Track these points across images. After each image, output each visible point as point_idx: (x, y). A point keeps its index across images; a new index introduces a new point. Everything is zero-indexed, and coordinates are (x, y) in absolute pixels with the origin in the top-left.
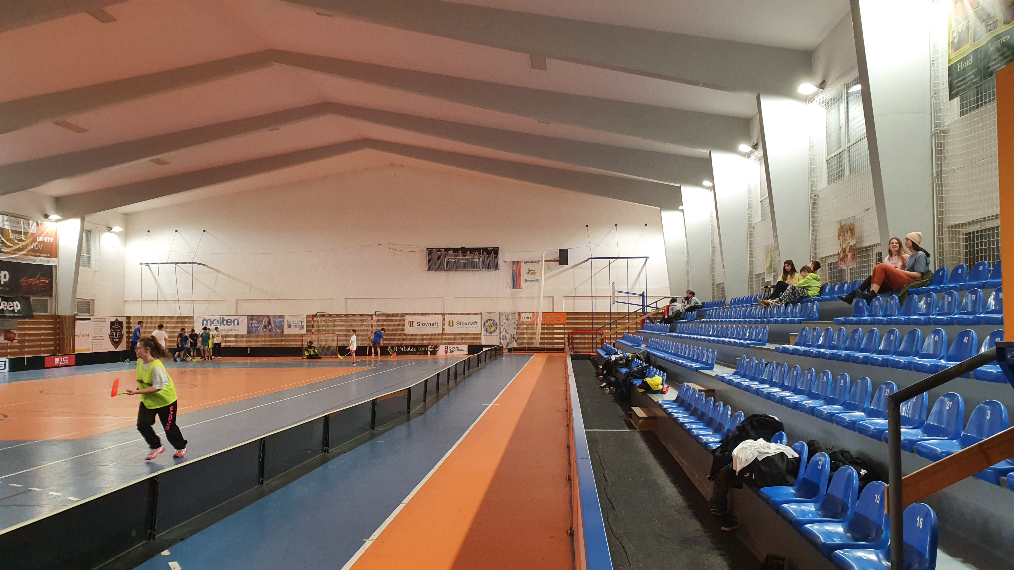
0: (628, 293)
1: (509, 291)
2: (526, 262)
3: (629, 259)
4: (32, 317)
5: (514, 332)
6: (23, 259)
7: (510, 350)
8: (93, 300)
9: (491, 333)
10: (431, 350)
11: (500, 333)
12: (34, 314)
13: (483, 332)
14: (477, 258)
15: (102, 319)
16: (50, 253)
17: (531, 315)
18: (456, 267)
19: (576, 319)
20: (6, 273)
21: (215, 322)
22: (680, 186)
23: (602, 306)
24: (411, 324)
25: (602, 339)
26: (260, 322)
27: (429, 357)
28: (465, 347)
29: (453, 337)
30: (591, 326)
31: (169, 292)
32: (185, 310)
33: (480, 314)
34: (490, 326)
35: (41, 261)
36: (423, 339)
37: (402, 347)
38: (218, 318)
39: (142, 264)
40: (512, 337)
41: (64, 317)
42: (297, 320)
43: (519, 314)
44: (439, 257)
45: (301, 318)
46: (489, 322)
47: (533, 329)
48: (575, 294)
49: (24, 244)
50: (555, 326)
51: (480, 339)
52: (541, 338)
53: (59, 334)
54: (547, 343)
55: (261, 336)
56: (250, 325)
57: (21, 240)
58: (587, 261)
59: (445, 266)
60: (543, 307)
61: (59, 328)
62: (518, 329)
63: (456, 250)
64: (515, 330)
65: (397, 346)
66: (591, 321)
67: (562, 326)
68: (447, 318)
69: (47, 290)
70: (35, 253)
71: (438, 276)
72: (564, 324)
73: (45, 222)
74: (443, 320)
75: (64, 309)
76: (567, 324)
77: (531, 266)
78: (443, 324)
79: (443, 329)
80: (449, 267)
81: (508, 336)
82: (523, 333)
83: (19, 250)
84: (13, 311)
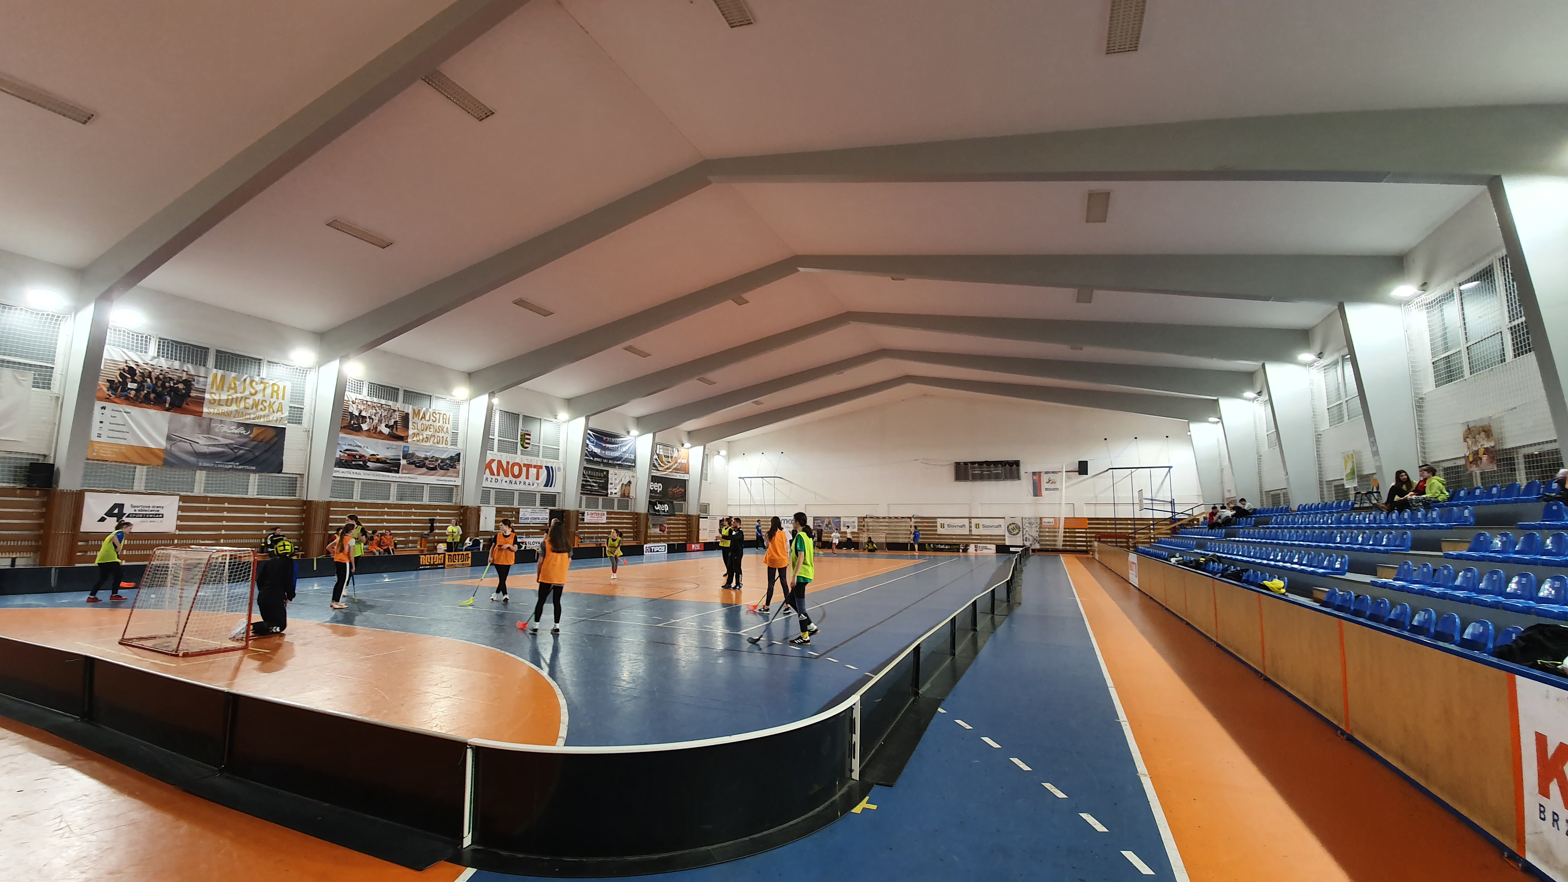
0: (1152, 500)
1: (1031, 498)
2: (1047, 473)
3: (1151, 469)
4: (675, 515)
5: (1036, 534)
6: (670, 475)
7: (1033, 551)
8: (709, 504)
9: (1014, 535)
10: (962, 548)
11: (1023, 535)
12: (676, 513)
13: (1007, 534)
14: (1000, 470)
15: (714, 518)
16: (685, 470)
18: (981, 478)
19: (1099, 524)
20: (661, 484)
22: (1218, 400)
23: (1125, 512)
24: (942, 526)
25: (1135, 543)
26: (823, 522)
27: (961, 554)
28: (993, 547)
29: (979, 537)
30: (1114, 531)
31: (758, 499)
33: (1004, 518)
35: (680, 476)
36: (953, 539)
37: (938, 544)
39: (739, 478)
40: (1035, 539)
41: (693, 516)
42: (850, 520)
43: (1041, 518)
44: (966, 469)
45: (853, 519)
46: (1013, 526)
47: (1055, 532)
48: (1096, 501)
49: (671, 464)
50: (1077, 530)
51: (1004, 540)
52: (1063, 541)
53: (690, 528)
54: (1070, 545)
56: (815, 524)
57: (669, 462)
58: (1107, 470)
59: (970, 478)
60: (1064, 513)
61: (690, 524)
62: (1040, 532)
63: (980, 464)
64: (1038, 533)
66: (1114, 526)
67: (1084, 530)
68: (974, 521)
69: (683, 496)
70: (677, 470)
71: (966, 487)
72: (1086, 529)
73: (682, 450)
74: (970, 523)
75: (693, 510)
76: (1090, 528)
77: (1051, 476)
78: (970, 527)
79: (970, 531)
80: (975, 478)
81: (1031, 538)
82: (1046, 536)
83: (668, 468)
84: (664, 511)
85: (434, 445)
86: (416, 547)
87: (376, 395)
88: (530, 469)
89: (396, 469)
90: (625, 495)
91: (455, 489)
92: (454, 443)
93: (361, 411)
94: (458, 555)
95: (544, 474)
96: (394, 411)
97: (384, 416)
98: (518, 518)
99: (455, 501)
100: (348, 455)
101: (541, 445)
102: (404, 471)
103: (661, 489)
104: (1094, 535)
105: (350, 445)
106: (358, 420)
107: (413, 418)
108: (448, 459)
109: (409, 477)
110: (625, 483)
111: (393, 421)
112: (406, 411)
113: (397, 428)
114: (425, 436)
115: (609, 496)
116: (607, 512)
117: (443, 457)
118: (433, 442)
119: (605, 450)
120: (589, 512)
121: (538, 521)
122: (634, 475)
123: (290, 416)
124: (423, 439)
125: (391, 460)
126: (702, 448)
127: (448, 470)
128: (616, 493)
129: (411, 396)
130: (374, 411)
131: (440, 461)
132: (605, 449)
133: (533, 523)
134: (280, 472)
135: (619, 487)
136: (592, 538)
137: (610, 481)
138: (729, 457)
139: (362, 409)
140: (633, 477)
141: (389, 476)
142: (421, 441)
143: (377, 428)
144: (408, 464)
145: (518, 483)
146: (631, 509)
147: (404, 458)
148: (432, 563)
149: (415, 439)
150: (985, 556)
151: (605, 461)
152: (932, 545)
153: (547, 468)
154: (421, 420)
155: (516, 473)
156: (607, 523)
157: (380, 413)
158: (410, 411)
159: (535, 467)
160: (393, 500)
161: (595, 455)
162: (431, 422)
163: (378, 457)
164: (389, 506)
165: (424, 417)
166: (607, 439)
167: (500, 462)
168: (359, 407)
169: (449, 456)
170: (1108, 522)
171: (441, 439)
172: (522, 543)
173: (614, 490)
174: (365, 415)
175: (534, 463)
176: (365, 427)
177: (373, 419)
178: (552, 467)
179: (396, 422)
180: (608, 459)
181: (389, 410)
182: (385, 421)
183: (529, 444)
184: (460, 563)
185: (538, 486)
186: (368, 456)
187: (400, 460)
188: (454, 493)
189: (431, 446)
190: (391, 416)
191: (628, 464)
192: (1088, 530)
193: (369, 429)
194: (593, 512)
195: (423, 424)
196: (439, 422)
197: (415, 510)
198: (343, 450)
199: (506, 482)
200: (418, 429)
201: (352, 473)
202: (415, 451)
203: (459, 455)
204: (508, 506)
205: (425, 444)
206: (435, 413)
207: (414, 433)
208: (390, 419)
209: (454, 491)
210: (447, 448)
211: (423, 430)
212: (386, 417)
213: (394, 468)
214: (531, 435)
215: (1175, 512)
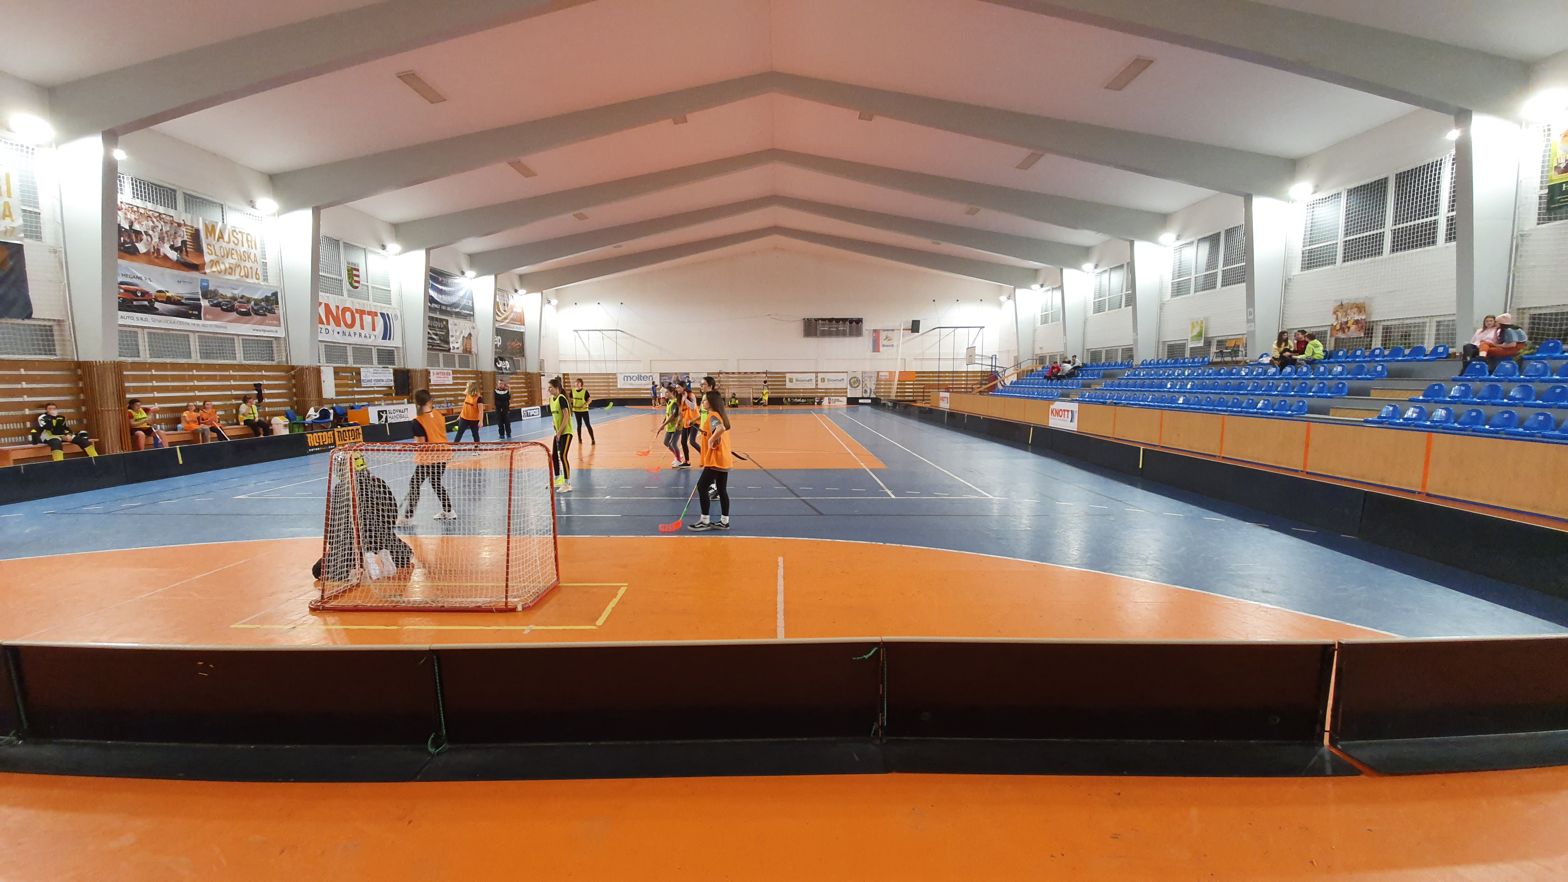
0: (982, 356)
1: (869, 354)
2: (884, 330)
3: (969, 329)
4: (516, 373)
5: (873, 387)
6: (507, 327)
8: (544, 360)
9: (855, 387)
10: (817, 401)
11: (863, 388)
12: (517, 371)
13: (849, 387)
14: (846, 327)
16: (521, 321)
18: (828, 334)
19: (923, 377)
20: (500, 338)
21: (634, 378)
24: (791, 380)
26: (670, 378)
27: (816, 406)
28: (845, 399)
29: (824, 391)
30: (937, 383)
31: (596, 354)
32: (610, 369)
33: (847, 372)
34: (854, 383)
35: (517, 328)
36: (800, 393)
37: (795, 398)
38: (636, 375)
39: (574, 331)
40: (873, 391)
41: (533, 374)
43: (878, 372)
44: (815, 325)
46: (854, 379)
47: (890, 384)
48: (923, 356)
50: (907, 383)
51: (847, 392)
52: (897, 392)
53: (530, 387)
54: (900, 396)
58: (936, 329)
59: (819, 333)
60: (898, 368)
61: (530, 383)
62: (877, 384)
63: (830, 320)
64: (875, 386)
65: (791, 398)
66: (937, 379)
67: (912, 383)
68: (820, 376)
69: (521, 351)
70: (513, 321)
71: (813, 341)
72: (914, 381)
73: (515, 295)
74: (817, 377)
75: (532, 368)
76: (916, 380)
77: (890, 334)
78: (817, 381)
79: (817, 385)
80: (824, 334)
81: (869, 391)
82: (881, 388)
83: (506, 318)
84: (506, 368)
85: (242, 279)
87: (149, 198)
88: (364, 316)
89: (197, 313)
90: (467, 351)
91: (274, 342)
92: (266, 279)
94: (348, 431)
95: (380, 322)
96: (179, 225)
97: (167, 232)
98: (359, 381)
99: (279, 358)
100: (126, 290)
101: (370, 285)
102: (208, 316)
103: (500, 343)
104: (923, 386)
105: (126, 276)
107: (207, 238)
108: (262, 300)
109: (216, 326)
110: (466, 336)
111: (179, 240)
112: (195, 226)
113: (187, 252)
114: (227, 266)
115: (451, 351)
116: (452, 371)
117: (256, 297)
118: (239, 275)
119: (442, 294)
120: (435, 371)
121: (382, 384)
122: (474, 325)
123: (25, 225)
124: (226, 270)
125: (187, 299)
126: (540, 294)
127: (265, 315)
128: (458, 348)
129: (193, 201)
130: (151, 224)
131: (253, 303)
132: (440, 292)
133: (377, 387)
134: (29, 316)
135: (460, 340)
137: (451, 334)
138: (558, 307)
139: (133, 219)
140: (473, 328)
141: (188, 324)
142: (223, 273)
143: (159, 250)
144: (211, 306)
145: (352, 334)
146: (473, 367)
147: (205, 295)
148: (322, 444)
149: (214, 269)
150: (837, 409)
151: (443, 308)
152: (789, 399)
153: (382, 315)
154: (218, 241)
156: (454, 384)
157: (160, 228)
158: (201, 227)
159: (369, 313)
160: (196, 358)
161: (432, 300)
162: (232, 245)
163: (168, 294)
164: (198, 367)
165: (221, 237)
166: (442, 280)
167: (327, 306)
168: (129, 217)
169: (264, 297)
170: (931, 375)
171: (250, 270)
172: (382, 412)
173: (456, 344)
174: (138, 229)
175: (367, 309)
176: (142, 247)
177: (150, 236)
178: (388, 315)
179: (184, 242)
180: (447, 306)
181: (172, 224)
182: (169, 240)
184: (352, 441)
185: (375, 339)
186: (153, 292)
187: (199, 300)
188: (275, 349)
189: (237, 280)
190: (175, 233)
191: (466, 312)
192: (915, 383)
193: (148, 251)
194: (438, 371)
195: (221, 247)
196: (243, 246)
197: (232, 373)
198: (122, 283)
199: (338, 333)
200: (216, 255)
201: (135, 319)
202: (218, 287)
203: (275, 294)
204: (344, 365)
205: (228, 277)
206: (235, 231)
207: (212, 261)
208: (175, 238)
209: (275, 345)
210: (259, 284)
211: (223, 257)
212: (169, 233)
213: (194, 312)
214: (358, 270)
215: (995, 366)
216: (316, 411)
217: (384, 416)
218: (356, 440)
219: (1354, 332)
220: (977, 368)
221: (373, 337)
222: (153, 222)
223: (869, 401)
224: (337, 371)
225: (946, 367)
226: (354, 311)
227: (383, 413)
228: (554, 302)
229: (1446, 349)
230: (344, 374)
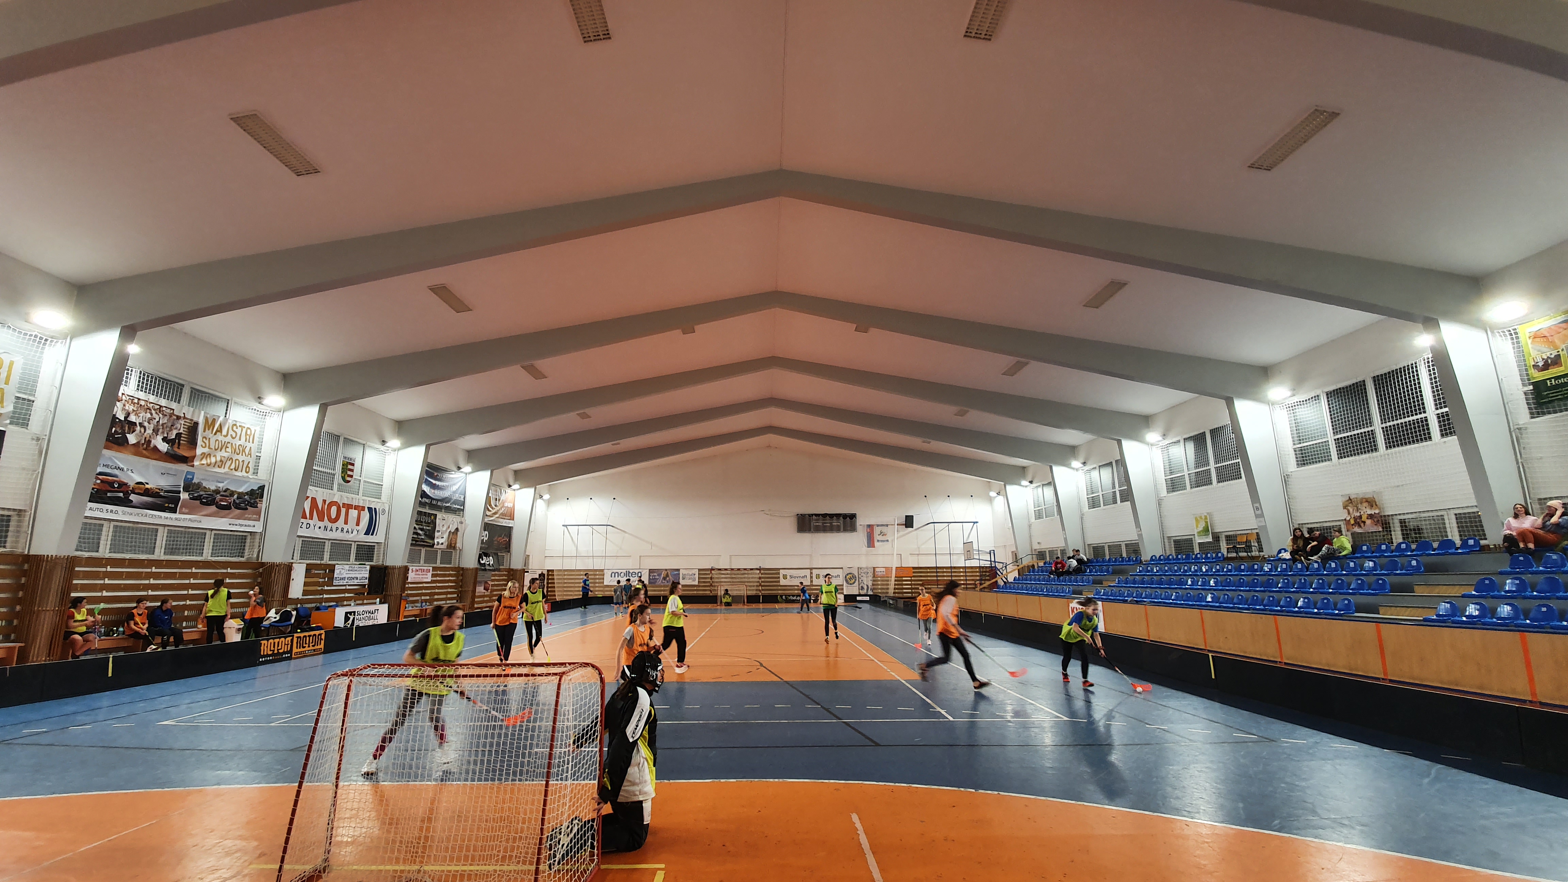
0: (978, 550)
1: (865, 549)
2: (878, 526)
3: (963, 523)
4: (499, 570)
5: (870, 583)
6: (496, 521)
8: (530, 556)
9: (851, 584)
11: (859, 585)
12: (501, 567)
13: (845, 584)
14: (840, 522)
16: (510, 517)
17: (884, 570)
18: (822, 529)
19: (921, 572)
20: (488, 532)
21: (622, 574)
24: (785, 577)
26: (659, 575)
31: (583, 550)
32: (597, 565)
33: (842, 568)
34: (850, 579)
35: (506, 522)
38: (625, 571)
39: (564, 526)
40: (870, 588)
41: (516, 570)
42: (691, 573)
43: (874, 568)
44: (809, 521)
45: (694, 572)
46: (850, 575)
47: (888, 581)
48: (919, 552)
49: (498, 508)
50: (904, 579)
51: (843, 589)
52: (895, 589)
54: (898, 593)
55: (661, 587)
57: (495, 505)
58: (930, 524)
59: (812, 529)
60: (895, 564)
62: (874, 581)
63: (825, 516)
64: (872, 582)
65: (785, 596)
66: (935, 574)
67: (910, 579)
68: (815, 572)
69: (507, 547)
70: (504, 516)
71: (807, 537)
72: (911, 577)
73: (509, 490)
74: (811, 573)
75: (516, 564)
76: (914, 576)
77: (884, 529)
78: (811, 577)
79: (812, 581)
80: (818, 530)
81: (865, 587)
82: (878, 585)
83: (495, 513)
84: (489, 565)
85: (231, 472)
86: (196, 627)
87: (154, 391)
88: (350, 510)
89: (173, 506)
90: (452, 546)
91: (249, 537)
92: (256, 473)
93: (128, 415)
94: (309, 636)
95: (365, 517)
96: (178, 418)
97: (163, 425)
98: (331, 578)
99: (250, 554)
100: (102, 481)
101: (362, 479)
102: (184, 510)
103: (487, 539)
104: (921, 583)
105: (108, 466)
106: (122, 428)
107: (204, 431)
108: (247, 493)
109: (190, 520)
110: (453, 531)
111: (175, 432)
112: (195, 419)
113: (179, 444)
114: (219, 459)
115: (435, 546)
116: (433, 567)
117: (241, 490)
118: (229, 468)
119: (434, 489)
120: (414, 568)
121: (356, 582)
122: (463, 520)
123: (14, 412)
124: (216, 462)
125: (166, 491)
126: (532, 490)
127: (246, 509)
128: (442, 544)
129: (199, 396)
130: (149, 415)
131: (235, 496)
132: (434, 487)
133: (349, 585)
135: (446, 536)
136: (416, 601)
137: (437, 529)
138: (549, 503)
139: (131, 410)
140: (461, 523)
141: (161, 517)
142: (212, 465)
143: (150, 442)
144: (190, 499)
145: (334, 530)
146: (455, 563)
147: (186, 489)
149: (204, 462)
151: (434, 502)
152: (782, 597)
153: (370, 509)
154: (215, 434)
155: (333, 516)
156: (432, 582)
158: (201, 421)
159: (356, 508)
160: (159, 554)
161: (424, 494)
162: (229, 439)
163: (147, 486)
164: (158, 563)
165: (220, 430)
166: (437, 475)
167: (314, 500)
168: (127, 408)
169: (249, 490)
170: (928, 570)
171: (241, 464)
172: (350, 613)
173: (441, 539)
174: (134, 421)
175: (355, 503)
176: (132, 439)
177: (145, 428)
178: (375, 509)
179: (179, 435)
180: (438, 500)
181: (171, 416)
182: (163, 433)
183: (351, 476)
184: (311, 648)
185: (358, 535)
186: (132, 484)
187: (179, 492)
188: (247, 544)
189: (225, 473)
190: (172, 426)
191: (456, 506)
192: (913, 578)
193: (138, 443)
194: (418, 568)
195: (217, 440)
196: (240, 440)
197: (194, 570)
198: (101, 474)
199: (320, 528)
200: (209, 448)
201: (105, 511)
202: (203, 480)
203: (262, 488)
204: (319, 562)
205: (217, 470)
206: (235, 425)
207: (203, 454)
208: (171, 430)
209: (248, 541)
210: (248, 477)
211: (216, 450)
212: (165, 426)
213: (170, 505)
214: (353, 465)
215: (995, 562)
216: (276, 613)
217: (352, 617)
218: (316, 647)
219: (1370, 527)
220: (975, 563)
221: (355, 532)
222: (151, 414)
223: (868, 598)
224: (309, 569)
225: (943, 562)
226: (341, 506)
227: (351, 615)
228: (546, 497)
229: (1477, 543)
230: (316, 572)
